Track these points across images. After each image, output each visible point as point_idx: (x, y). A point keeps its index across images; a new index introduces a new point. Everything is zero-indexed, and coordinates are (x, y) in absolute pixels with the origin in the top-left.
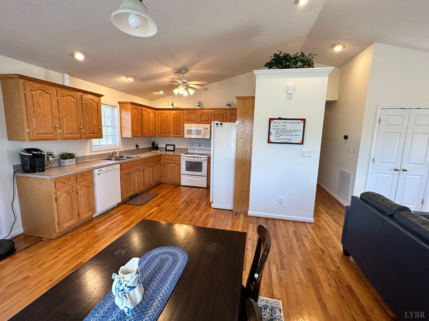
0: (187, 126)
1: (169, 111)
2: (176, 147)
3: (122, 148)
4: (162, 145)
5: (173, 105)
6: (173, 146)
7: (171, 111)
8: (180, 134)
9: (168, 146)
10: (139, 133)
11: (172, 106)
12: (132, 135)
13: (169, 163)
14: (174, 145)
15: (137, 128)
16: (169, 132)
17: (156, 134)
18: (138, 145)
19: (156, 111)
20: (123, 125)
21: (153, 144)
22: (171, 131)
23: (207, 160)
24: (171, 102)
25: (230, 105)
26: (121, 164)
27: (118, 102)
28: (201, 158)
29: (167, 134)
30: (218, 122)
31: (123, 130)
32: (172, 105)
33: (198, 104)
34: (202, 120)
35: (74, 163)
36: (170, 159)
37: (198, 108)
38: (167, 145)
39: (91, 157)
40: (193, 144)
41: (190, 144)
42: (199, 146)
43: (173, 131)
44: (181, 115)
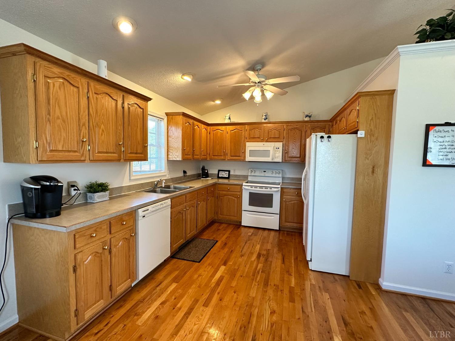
0: (250, 146)
1: (226, 127)
2: (231, 173)
3: (167, 176)
4: (213, 171)
7: (228, 127)
8: (240, 156)
9: (221, 172)
10: (189, 155)
11: (229, 120)
12: (183, 157)
13: (225, 195)
14: (229, 171)
15: (188, 148)
16: (225, 154)
17: (207, 156)
18: (186, 171)
19: (209, 128)
20: (170, 144)
21: (203, 169)
22: (227, 152)
23: (280, 191)
24: (228, 115)
25: (310, 117)
26: (172, 199)
27: (165, 113)
28: (271, 189)
29: (222, 156)
30: (323, 134)
31: (170, 151)
32: (229, 118)
33: (264, 117)
34: (270, 138)
35: (107, 198)
36: (227, 190)
37: (265, 121)
38: (219, 171)
39: (130, 188)
40: (255, 170)
41: (252, 169)
42: (264, 171)
43: (230, 153)
44: (242, 131)
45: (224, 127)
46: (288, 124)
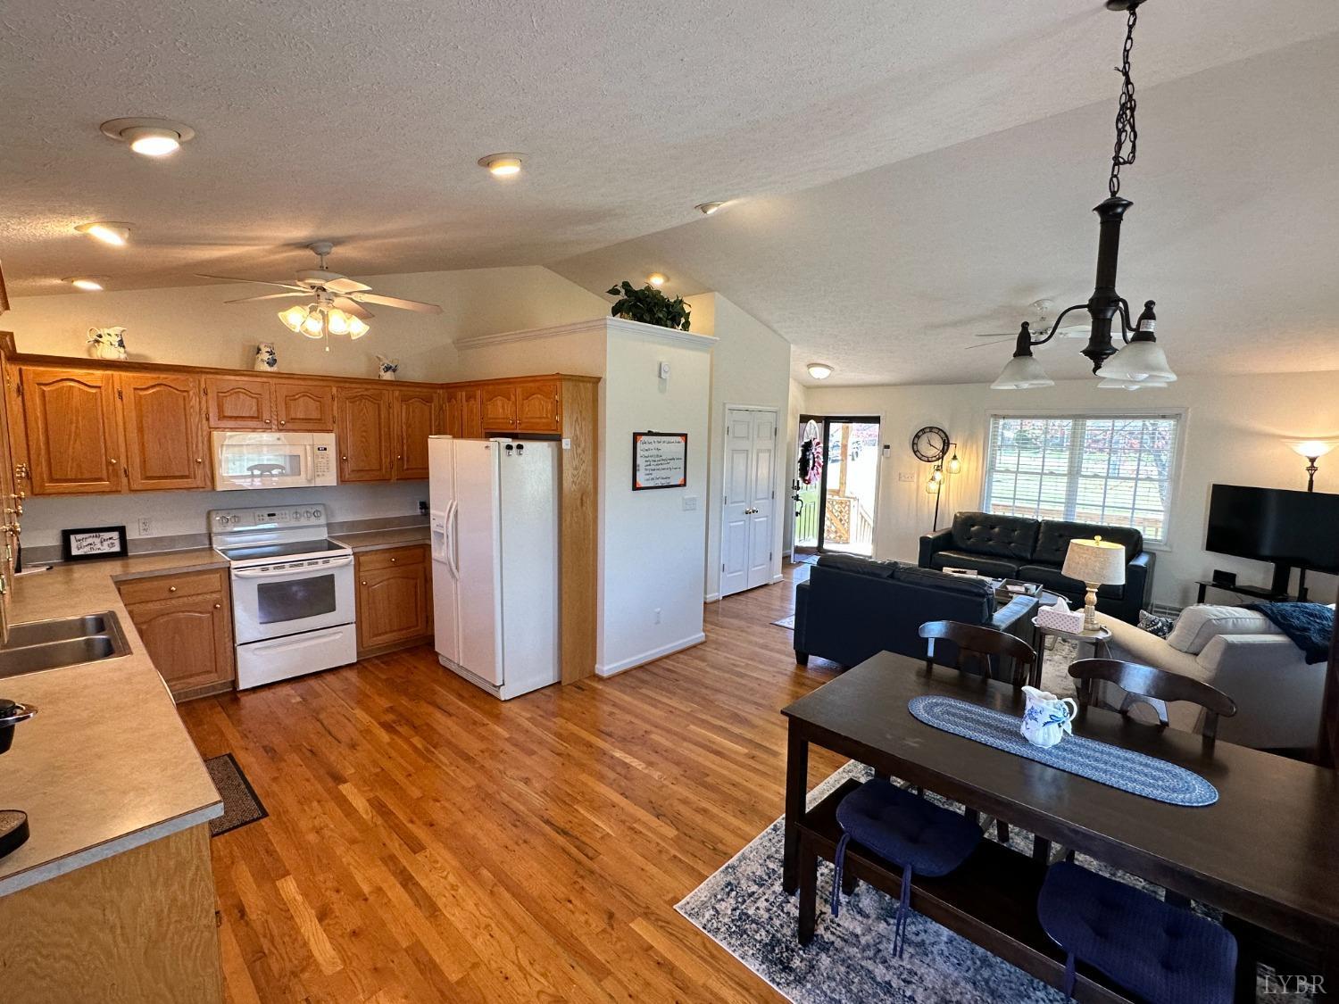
0: (231, 444)
1: (107, 372)
2: (131, 535)
5: (124, 347)
6: (115, 535)
7: (119, 374)
8: (187, 477)
9: (81, 536)
11: (122, 350)
14: (122, 531)
16: (116, 473)
22: (122, 464)
23: (353, 563)
24: (118, 329)
25: (394, 371)
28: (327, 562)
29: (98, 480)
30: (510, 442)
33: (266, 357)
34: (295, 419)
37: (268, 369)
38: (68, 533)
40: (234, 513)
41: (223, 513)
42: (269, 515)
43: (143, 468)
44: (185, 394)
46: (342, 385)
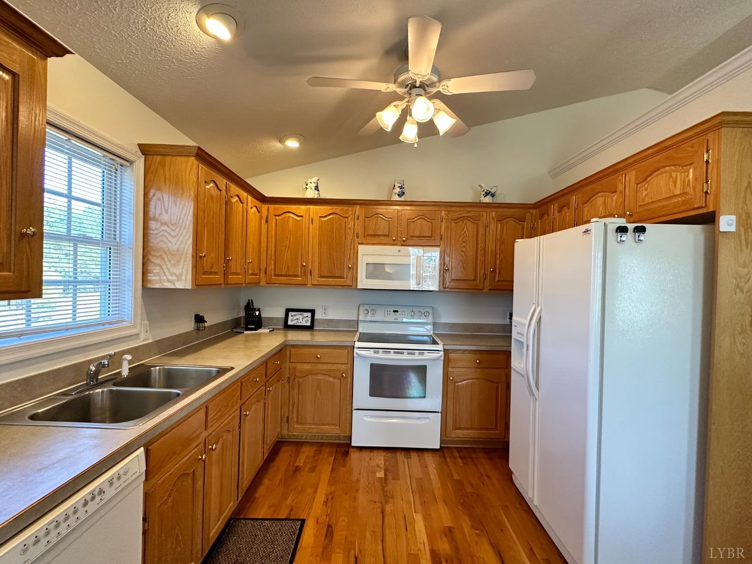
1: (308, 207)
2: (318, 316)
3: (142, 336)
4: (272, 311)
6: (309, 314)
7: (312, 208)
8: (342, 277)
10: (216, 273)
11: (316, 192)
12: (195, 279)
13: (311, 373)
14: (313, 312)
15: (213, 255)
17: (260, 276)
18: (203, 317)
19: (264, 207)
20: (154, 241)
21: (249, 308)
23: (442, 358)
27: (139, 145)
28: (423, 354)
29: (297, 276)
31: (153, 259)
36: (315, 360)
40: (373, 307)
41: (366, 307)
42: (394, 311)
43: (320, 270)
44: (347, 220)
45: (303, 207)
46: (449, 209)
